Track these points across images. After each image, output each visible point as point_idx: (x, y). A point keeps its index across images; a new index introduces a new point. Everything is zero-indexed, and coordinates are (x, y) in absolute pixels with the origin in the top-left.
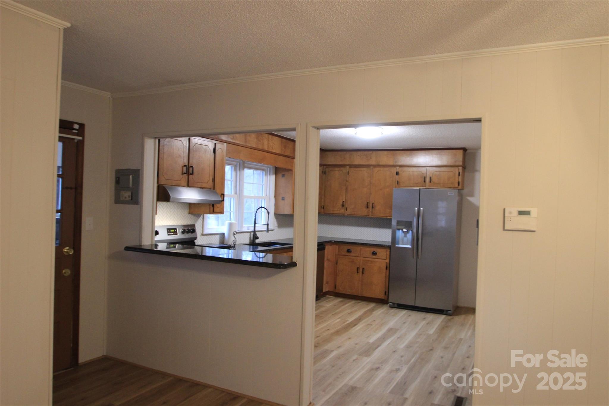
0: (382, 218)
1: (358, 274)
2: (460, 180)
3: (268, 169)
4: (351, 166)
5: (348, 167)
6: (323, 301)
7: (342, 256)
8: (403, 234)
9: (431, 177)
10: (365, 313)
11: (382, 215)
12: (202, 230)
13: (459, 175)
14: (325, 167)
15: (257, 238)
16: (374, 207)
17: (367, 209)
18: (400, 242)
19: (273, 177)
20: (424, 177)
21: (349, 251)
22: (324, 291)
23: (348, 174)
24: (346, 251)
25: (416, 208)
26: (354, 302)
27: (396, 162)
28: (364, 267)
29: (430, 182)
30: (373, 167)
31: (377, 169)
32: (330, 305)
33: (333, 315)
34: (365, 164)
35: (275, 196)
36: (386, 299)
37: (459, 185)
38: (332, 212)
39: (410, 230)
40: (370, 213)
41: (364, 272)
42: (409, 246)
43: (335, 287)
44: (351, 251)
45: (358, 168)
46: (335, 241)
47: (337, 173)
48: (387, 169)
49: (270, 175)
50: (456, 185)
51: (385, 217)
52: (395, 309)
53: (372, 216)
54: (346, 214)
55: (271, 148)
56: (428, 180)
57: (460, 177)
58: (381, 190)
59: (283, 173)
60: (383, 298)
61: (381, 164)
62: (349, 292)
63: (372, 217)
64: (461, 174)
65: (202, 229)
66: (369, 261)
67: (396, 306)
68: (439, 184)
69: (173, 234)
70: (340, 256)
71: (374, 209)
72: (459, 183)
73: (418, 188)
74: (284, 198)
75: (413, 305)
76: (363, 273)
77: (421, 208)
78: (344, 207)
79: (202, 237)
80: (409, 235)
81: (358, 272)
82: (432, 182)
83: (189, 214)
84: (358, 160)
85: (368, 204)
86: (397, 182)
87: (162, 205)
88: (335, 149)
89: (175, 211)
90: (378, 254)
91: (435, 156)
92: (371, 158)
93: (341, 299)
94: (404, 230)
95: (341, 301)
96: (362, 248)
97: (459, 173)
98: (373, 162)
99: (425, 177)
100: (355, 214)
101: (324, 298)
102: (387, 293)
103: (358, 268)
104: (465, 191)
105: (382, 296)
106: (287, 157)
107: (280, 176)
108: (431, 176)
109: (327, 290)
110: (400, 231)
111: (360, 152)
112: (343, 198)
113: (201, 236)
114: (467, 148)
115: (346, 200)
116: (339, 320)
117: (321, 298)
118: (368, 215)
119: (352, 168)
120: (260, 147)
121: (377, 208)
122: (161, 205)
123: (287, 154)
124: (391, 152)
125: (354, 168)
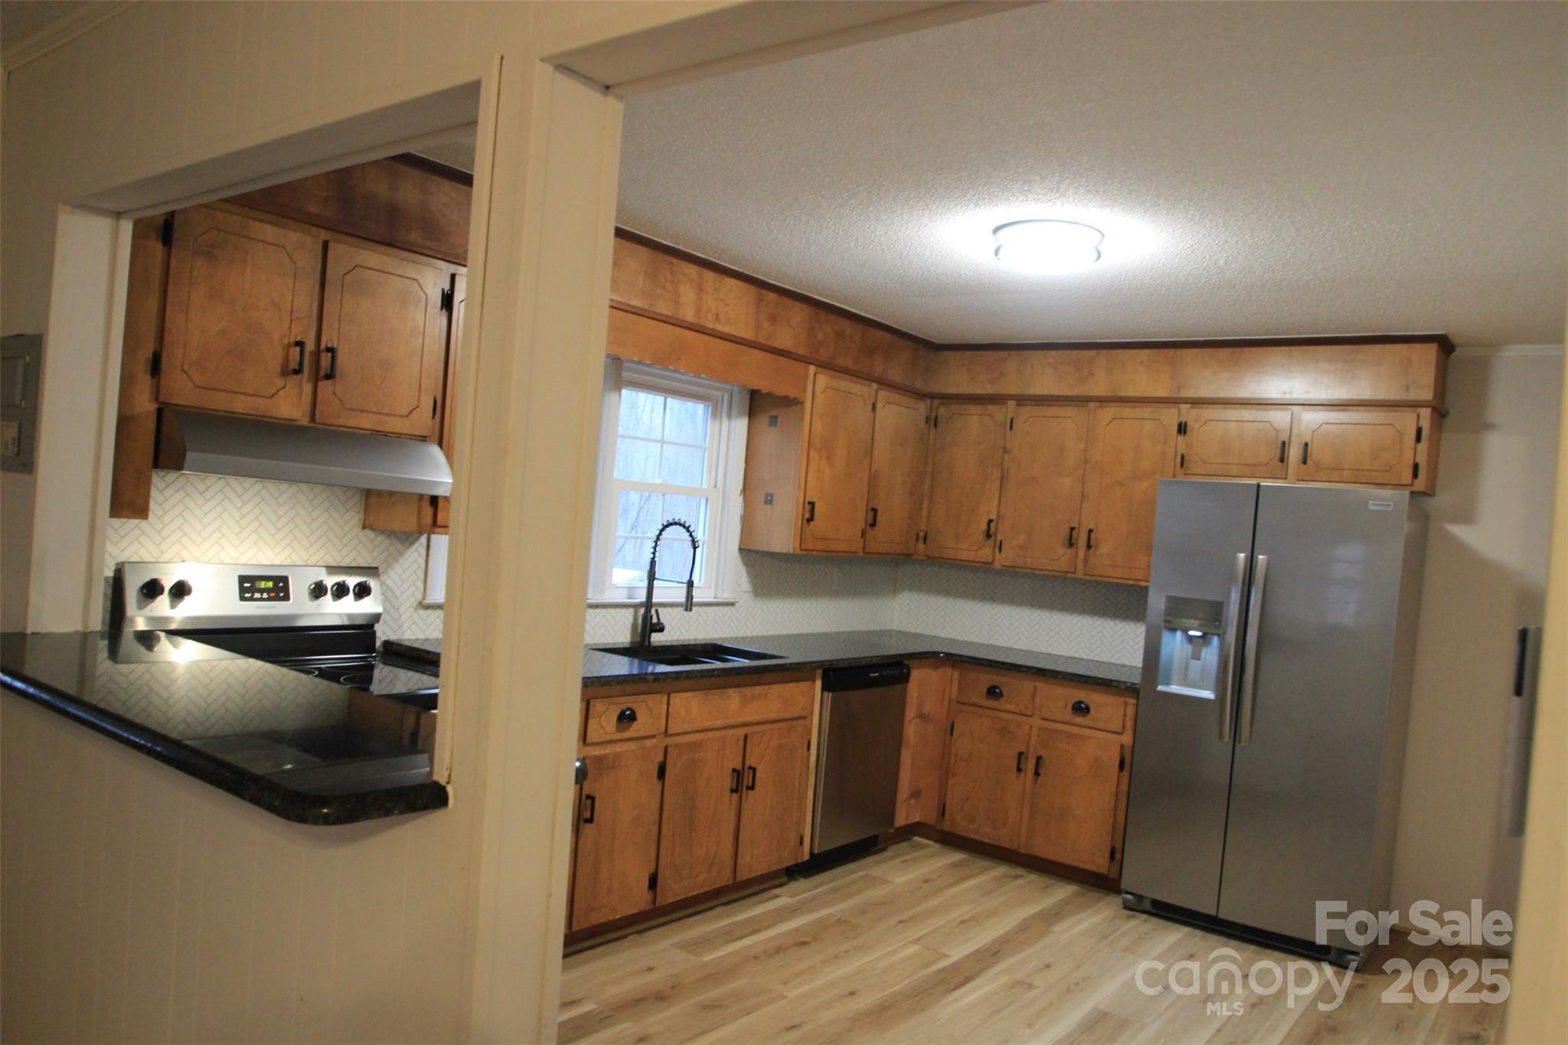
0: (1123, 585)
1: (1022, 774)
2: (1422, 459)
3: (723, 396)
4: (1022, 400)
5: (1011, 404)
6: (891, 858)
7: (970, 709)
8: (1189, 648)
9: (1306, 444)
10: (1023, 927)
11: (1118, 573)
12: (422, 589)
13: (1418, 439)
14: (936, 402)
15: (660, 628)
16: (1092, 543)
17: (1069, 550)
18: (1175, 675)
19: (741, 425)
20: (1279, 444)
21: (993, 692)
22: (900, 821)
23: (1011, 428)
24: (985, 691)
25: (1242, 555)
26: (1002, 869)
27: (1179, 388)
28: (1040, 753)
29: (1305, 462)
30: (1097, 404)
31: (1111, 411)
32: (911, 876)
33: (900, 922)
34: (1069, 393)
35: (745, 490)
36: (1113, 875)
37: (1415, 475)
38: (950, 554)
39: (1214, 634)
40: (1080, 565)
41: (1040, 771)
42: (1208, 694)
43: (942, 812)
44: (1001, 692)
45: (1045, 408)
46: (948, 655)
47: (974, 424)
48: (1146, 411)
49: (729, 416)
50: (1406, 476)
51: (1131, 582)
52: (1145, 916)
53: (1084, 574)
54: (997, 565)
55: (710, 317)
56: (1294, 454)
57: (1423, 446)
58: (1121, 484)
59: (774, 413)
60: (1104, 870)
61: (1123, 394)
62: (984, 833)
63: (1088, 578)
64: (1425, 434)
65: (421, 586)
66: (1056, 731)
67: (1147, 905)
68: (1338, 469)
69: (265, 596)
70: (965, 708)
71: (1092, 549)
72: (1416, 468)
73: (1254, 482)
74: (771, 495)
75: (1213, 913)
76: (1037, 774)
77: (1260, 557)
78: (993, 538)
79: (422, 612)
80: (1211, 654)
81: (1019, 770)
82: (1309, 461)
83: (364, 528)
84: (1044, 378)
85: (1074, 533)
86: (1179, 460)
87: (240, 491)
88: (973, 342)
89: (298, 514)
90: (1092, 711)
91: (1324, 365)
92: (1091, 374)
93: (957, 856)
94: (1191, 633)
95: (957, 865)
96: (1038, 684)
97: (1419, 431)
98: (1098, 386)
99: (1284, 443)
100: (1029, 566)
101: (904, 844)
102: (1115, 855)
103: (1021, 754)
104: (1440, 502)
105: (1099, 863)
106: (779, 354)
107: (763, 420)
108: (1307, 438)
109: (916, 818)
110: (1179, 634)
111: (1053, 353)
112: (989, 509)
113: (416, 609)
114: (1455, 340)
115: (998, 515)
116: (914, 948)
117: (891, 845)
118: (1074, 573)
119: (1023, 408)
120: (663, 308)
121: (1104, 548)
122: (232, 489)
123: (778, 344)
124: (1165, 351)
125: (1032, 405)
